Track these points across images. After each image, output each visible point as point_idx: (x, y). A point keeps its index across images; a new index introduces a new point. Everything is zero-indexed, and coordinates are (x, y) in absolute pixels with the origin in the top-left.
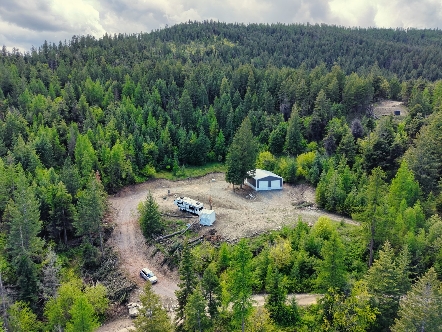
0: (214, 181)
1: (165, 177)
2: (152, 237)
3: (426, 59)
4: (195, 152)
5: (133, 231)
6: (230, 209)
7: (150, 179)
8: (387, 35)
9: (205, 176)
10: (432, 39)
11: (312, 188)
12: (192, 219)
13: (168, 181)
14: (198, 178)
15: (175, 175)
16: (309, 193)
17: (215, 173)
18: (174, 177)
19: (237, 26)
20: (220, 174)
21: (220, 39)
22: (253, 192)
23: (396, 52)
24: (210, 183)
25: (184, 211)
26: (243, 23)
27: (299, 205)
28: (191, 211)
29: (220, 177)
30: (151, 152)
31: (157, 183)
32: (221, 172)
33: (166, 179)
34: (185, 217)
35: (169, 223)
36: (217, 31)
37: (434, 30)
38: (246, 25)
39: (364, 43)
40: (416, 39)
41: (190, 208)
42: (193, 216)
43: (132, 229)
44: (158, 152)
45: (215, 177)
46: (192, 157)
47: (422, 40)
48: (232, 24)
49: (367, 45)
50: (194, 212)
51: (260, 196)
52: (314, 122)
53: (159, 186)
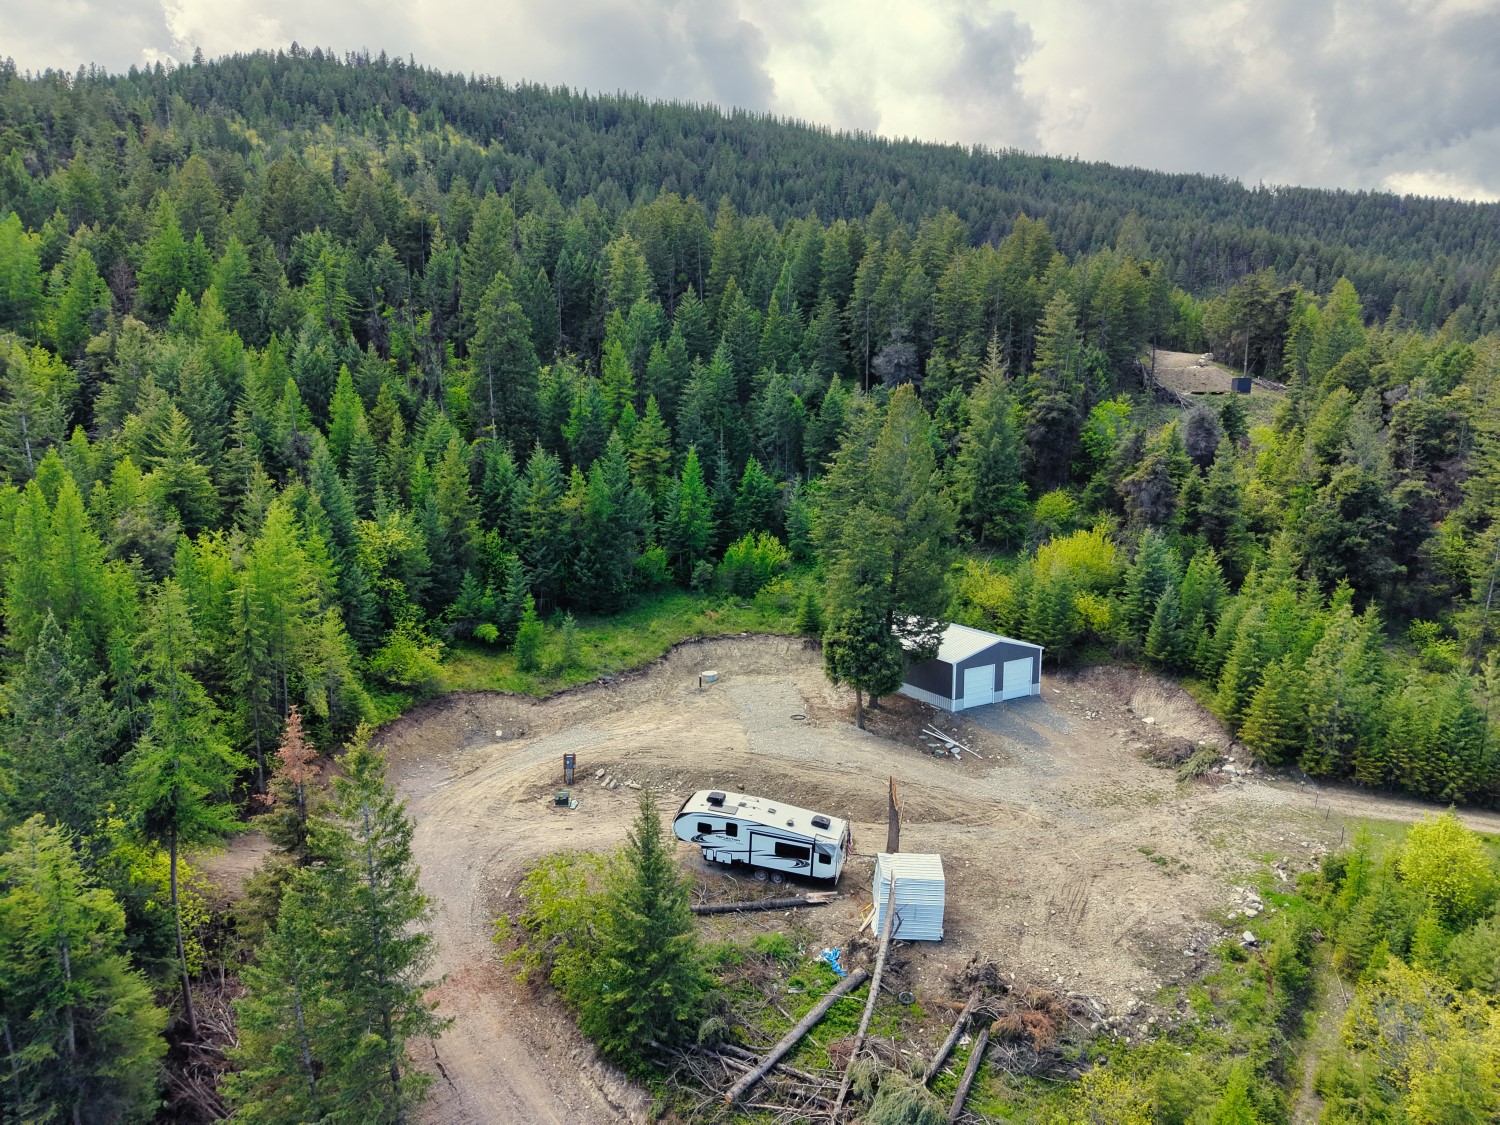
0: (715, 680)
1: (484, 682)
2: (683, 1077)
3: (1089, 239)
4: (593, 551)
5: (510, 1041)
6: (940, 827)
7: (425, 699)
8: (953, 162)
9: (664, 657)
10: (1072, 185)
11: (1151, 680)
12: (816, 914)
13: (513, 703)
14: (642, 670)
15: (529, 666)
16: (1159, 703)
17: (699, 642)
18: (530, 678)
19: (480, 87)
20: (726, 644)
21: (430, 126)
22: (939, 720)
23: (1002, 214)
24: (701, 691)
25: (741, 869)
26: (499, 79)
27: (1180, 760)
28: (787, 865)
29: (730, 657)
30: (395, 565)
31: (460, 715)
32: (724, 637)
33: (498, 694)
34: (772, 907)
35: (724, 961)
36: (414, 95)
37: (1068, 162)
38: (511, 84)
39: (903, 183)
40: (1032, 182)
41: (783, 851)
42: (815, 896)
43: (496, 1027)
44: (426, 562)
45: (705, 658)
46: (586, 576)
47: (1049, 187)
48: (460, 79)
49: (913, 187)
50: (805, 871)
51: (989, 737)
52: (1054, 414)
53: (475, 733)
